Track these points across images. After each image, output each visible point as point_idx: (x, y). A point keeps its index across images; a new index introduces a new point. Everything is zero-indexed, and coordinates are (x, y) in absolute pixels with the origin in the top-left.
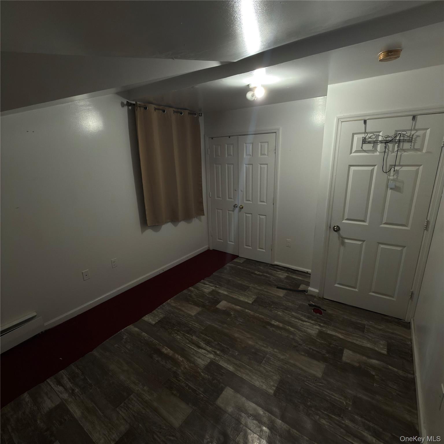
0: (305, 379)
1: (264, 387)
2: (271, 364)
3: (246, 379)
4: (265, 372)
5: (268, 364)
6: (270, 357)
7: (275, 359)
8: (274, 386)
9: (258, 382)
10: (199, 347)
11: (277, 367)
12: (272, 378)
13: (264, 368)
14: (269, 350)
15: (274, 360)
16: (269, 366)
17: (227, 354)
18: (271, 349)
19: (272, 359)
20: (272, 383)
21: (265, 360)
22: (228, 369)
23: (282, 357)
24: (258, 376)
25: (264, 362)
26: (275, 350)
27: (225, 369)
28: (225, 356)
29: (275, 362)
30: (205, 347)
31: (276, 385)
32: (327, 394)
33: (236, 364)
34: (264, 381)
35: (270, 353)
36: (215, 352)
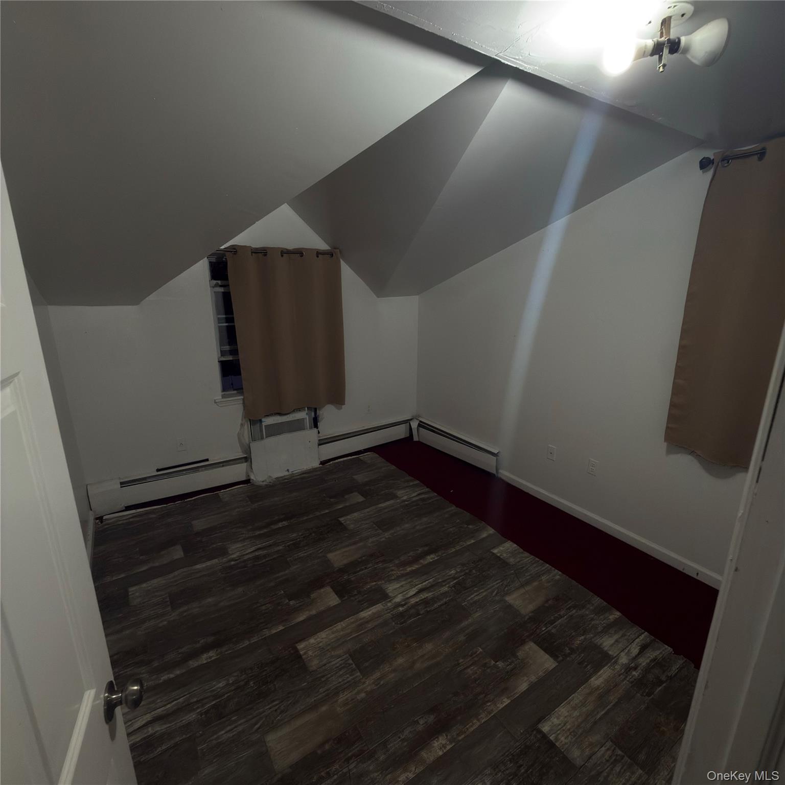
0: (282, 708)
1: (312, 641)
2: (340, 670)
3: (337, 626)
4: (333, 653)
5: (343, 666)
6: (354, 677)
7: (346, 681)
8: (305, 653)
9: (324, 637)
10: (421, 591)
11: (329, 676)
12: (318, 658)
13: (340, 656)
14: (368, 684)
15: (344, 680)
16: (338, 665)
17: (392, 618)
18: (369, 689)
19: (348, 678)
20: (310, 653)
21: (352, 664)
22: (365, 611)
23: (343, 697)
24: (332, 641)
25: (350, 661)
26: (363, 695)
27: (368, 608)
28: (389, 614)
29: (340, 680)
30: (420, 596)
31: (304, 657)
32: (239, 723)
33: (367, 622)
34: (320, 645)
35: (363, 681)
36: (403, 606)
